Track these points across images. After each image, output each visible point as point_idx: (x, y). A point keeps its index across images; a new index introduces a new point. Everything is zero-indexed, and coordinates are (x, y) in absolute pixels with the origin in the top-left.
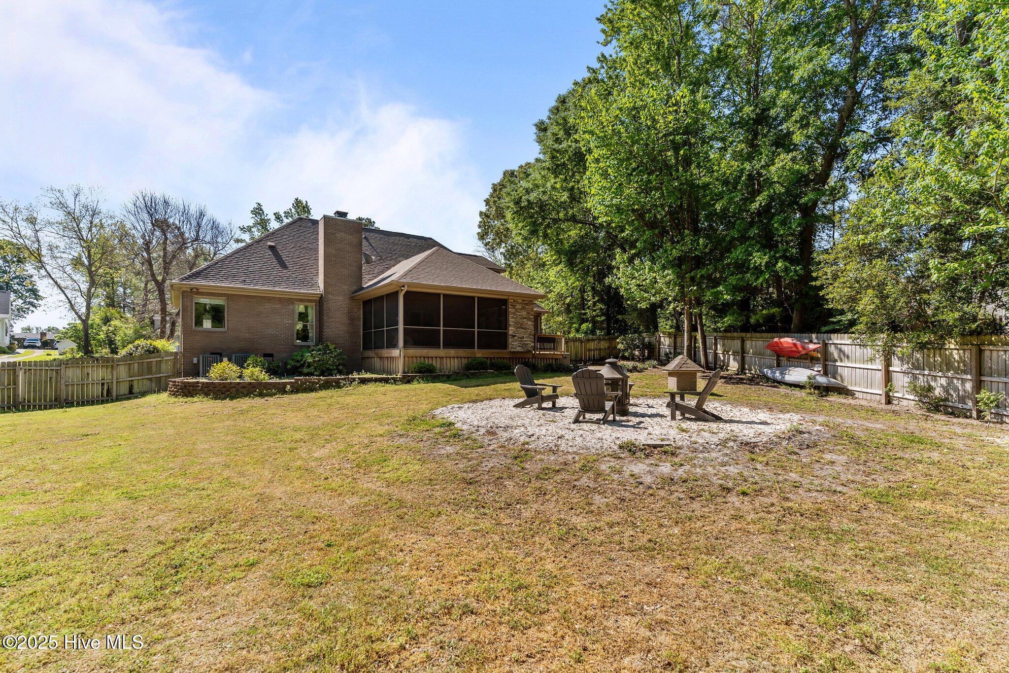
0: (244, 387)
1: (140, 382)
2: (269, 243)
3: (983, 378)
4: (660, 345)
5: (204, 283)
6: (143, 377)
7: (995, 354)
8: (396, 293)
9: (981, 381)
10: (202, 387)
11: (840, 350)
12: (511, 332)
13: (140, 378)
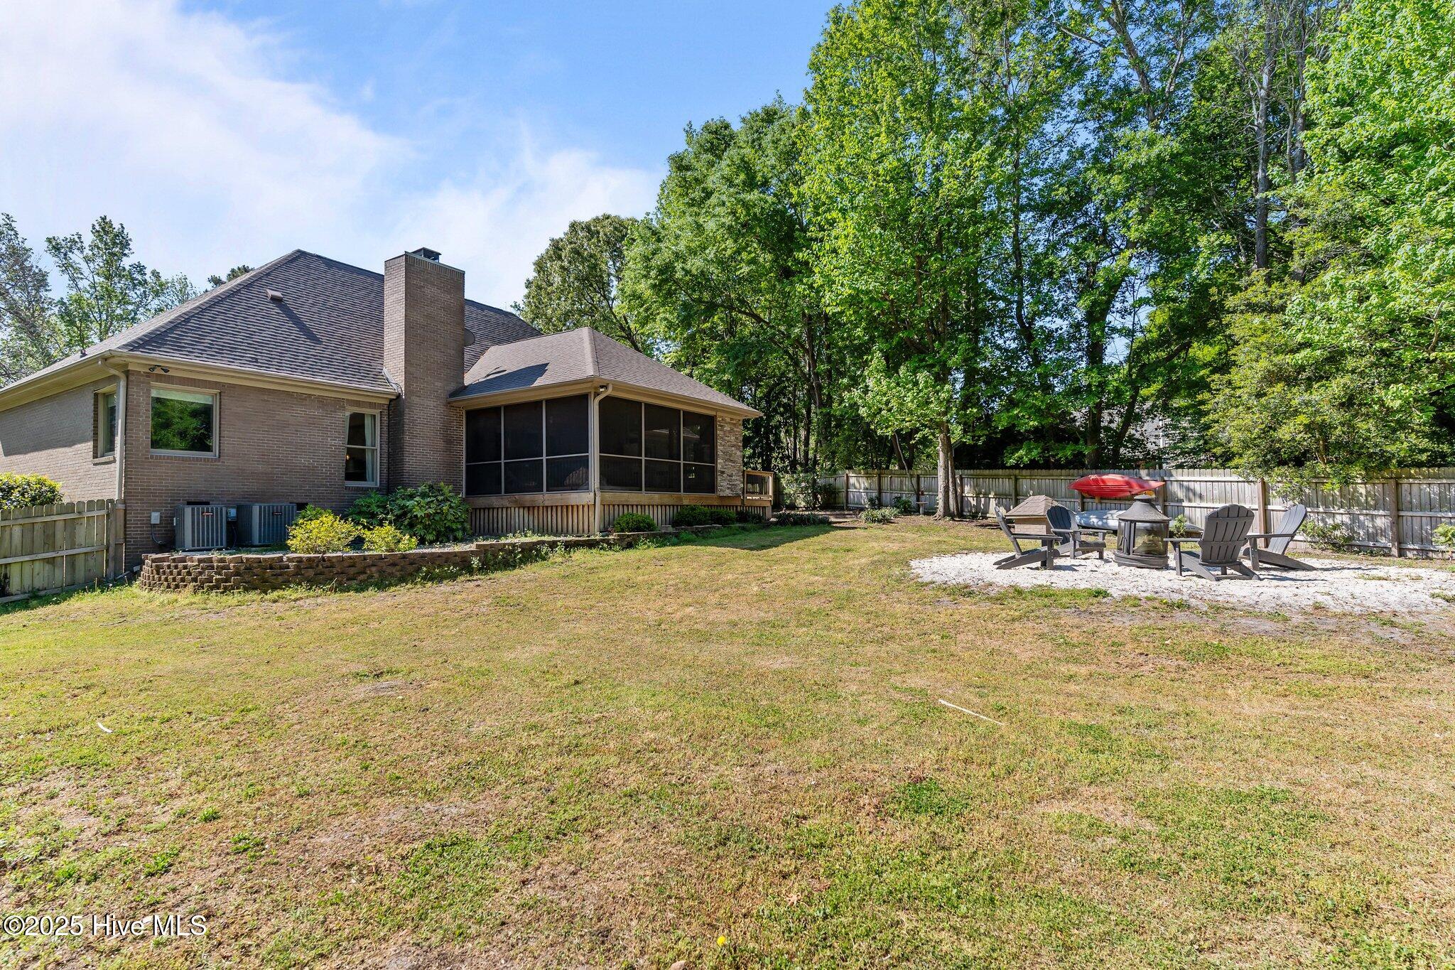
0: (394, 565)
1: (27, 568)
2: (271, 293)
3: (1402, 513)
4: (848, 488)
5: (178, 357)
6: (34, 557)
7: (1415, 488)
8: (584, 399)
9: (1399, 516)
10: (297, 567)
11: (1188, 489)
12: (719, 467)
13: (27, 558)
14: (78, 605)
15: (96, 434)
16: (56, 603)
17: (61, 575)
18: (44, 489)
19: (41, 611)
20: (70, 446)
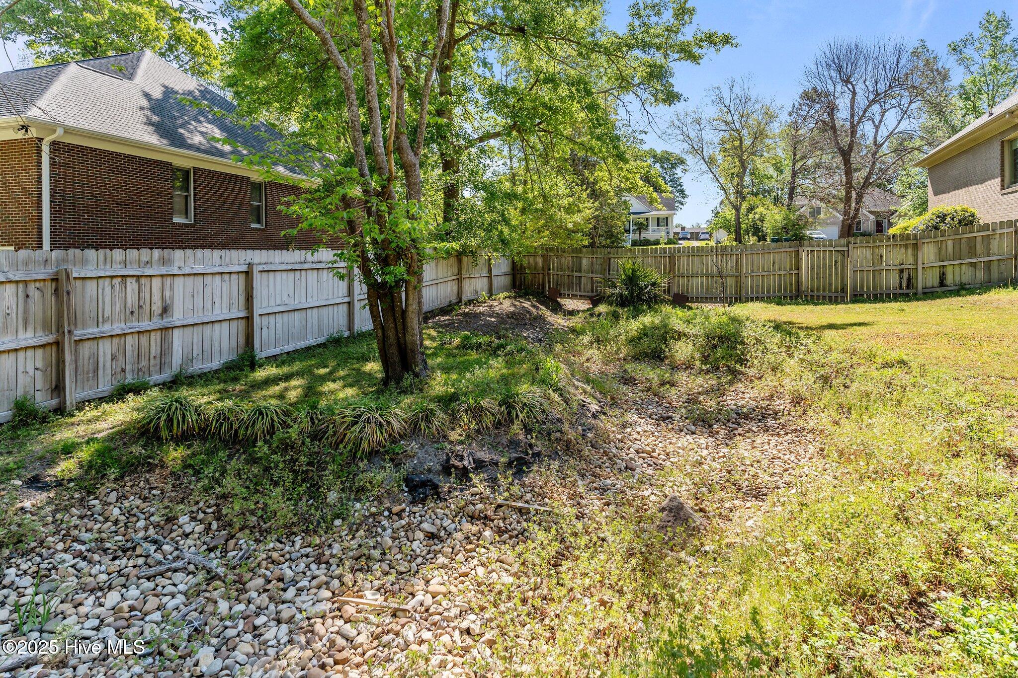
1: (957, 269)
6: (961, 262)
13: (957, 262)
14: (996, 296)
15: (1003, 171)
16: (979, 294)
17: (981, 274)
18: (967, 214)
19: (970, 298)
20: (982, 183)
